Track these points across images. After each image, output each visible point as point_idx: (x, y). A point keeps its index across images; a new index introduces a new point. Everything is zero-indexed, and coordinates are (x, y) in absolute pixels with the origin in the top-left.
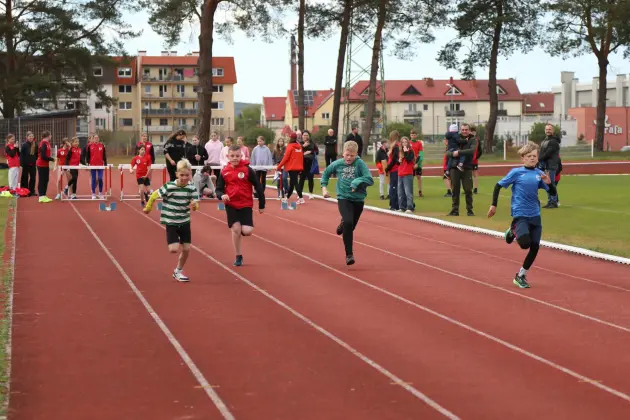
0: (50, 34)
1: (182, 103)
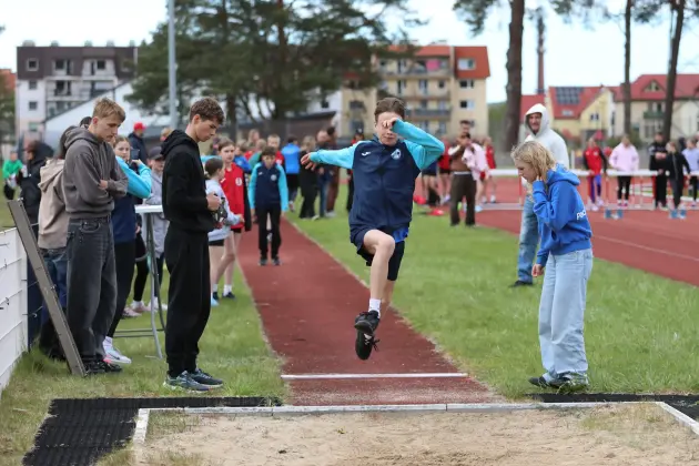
0: (329, 23)
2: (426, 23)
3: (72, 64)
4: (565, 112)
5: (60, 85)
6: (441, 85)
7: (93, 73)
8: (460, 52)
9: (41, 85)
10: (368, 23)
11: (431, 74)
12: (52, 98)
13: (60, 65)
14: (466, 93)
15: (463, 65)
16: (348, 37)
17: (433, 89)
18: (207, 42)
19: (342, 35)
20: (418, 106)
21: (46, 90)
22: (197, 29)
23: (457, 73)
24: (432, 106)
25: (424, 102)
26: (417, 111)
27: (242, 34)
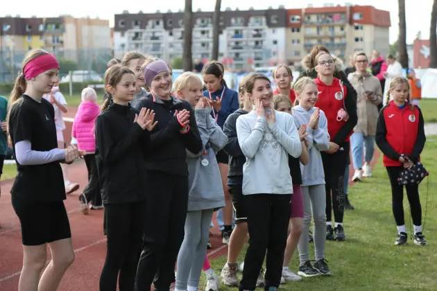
1: (332, 39)
5: (136, 34)
7: (153, 27)
8: (354, 9)
9: (127, 34)
11: (336, 23)
12: (132, 42)
13: (136, 24)
14: (358, 33)
15: (356, 18)
17: (337, 31)
21: (129, 37)
23: (351, 21)
24: (337, 41)
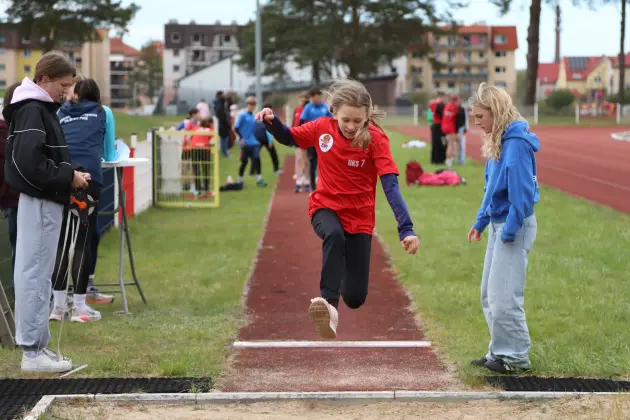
2: (467, 6)
3: (206, 37)
4: (576, 76)
5: (197, 53)
6: (481, 55)
7: (221, 44)
8: (496, 30)
9: (183, 53)
10: (422, 6)
11: (474, 46)
12: (190, 63)
13: (196, 38)
14: (500, 62)
15: (498, 41)
16: (407, 16)
17: (475, 58)
18: (298, 20)
19: (402, 16)
20: (463, 71)
21: (187, 56)
22: (290, 10)
23: (493, 46)
24: (474, 71)
25: (468, 68)
26: (463, 75)
27: (324, 14)
